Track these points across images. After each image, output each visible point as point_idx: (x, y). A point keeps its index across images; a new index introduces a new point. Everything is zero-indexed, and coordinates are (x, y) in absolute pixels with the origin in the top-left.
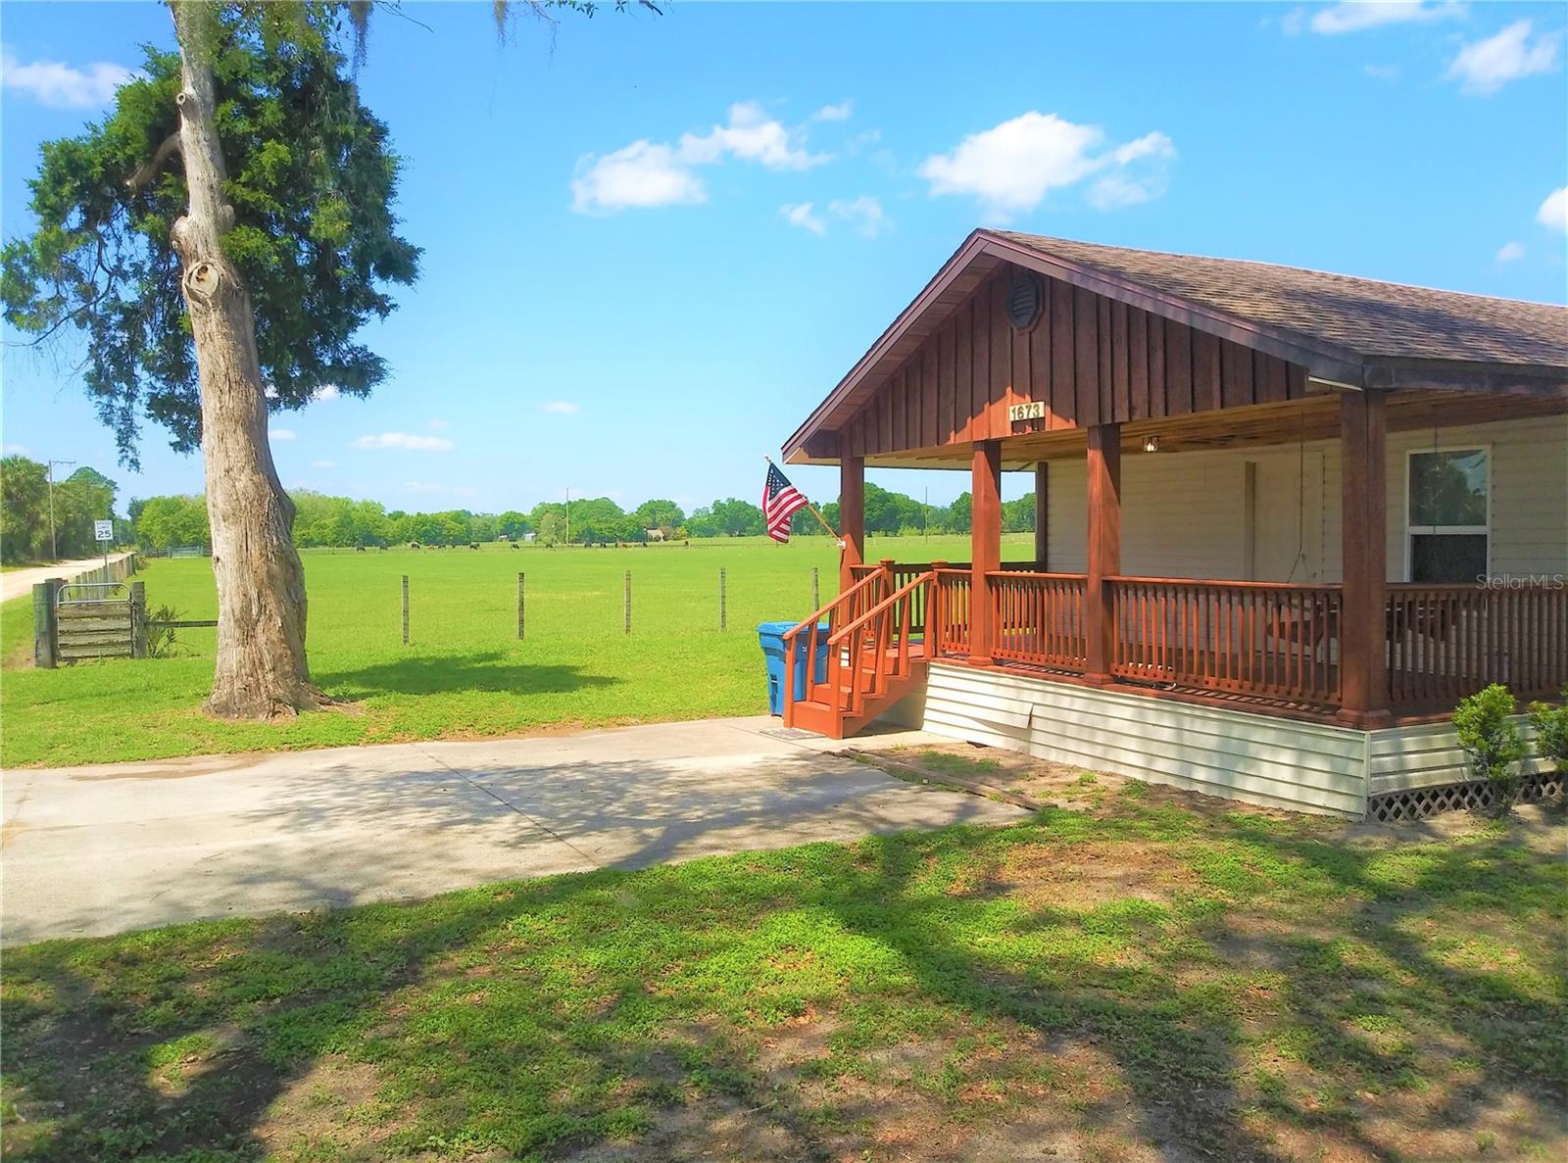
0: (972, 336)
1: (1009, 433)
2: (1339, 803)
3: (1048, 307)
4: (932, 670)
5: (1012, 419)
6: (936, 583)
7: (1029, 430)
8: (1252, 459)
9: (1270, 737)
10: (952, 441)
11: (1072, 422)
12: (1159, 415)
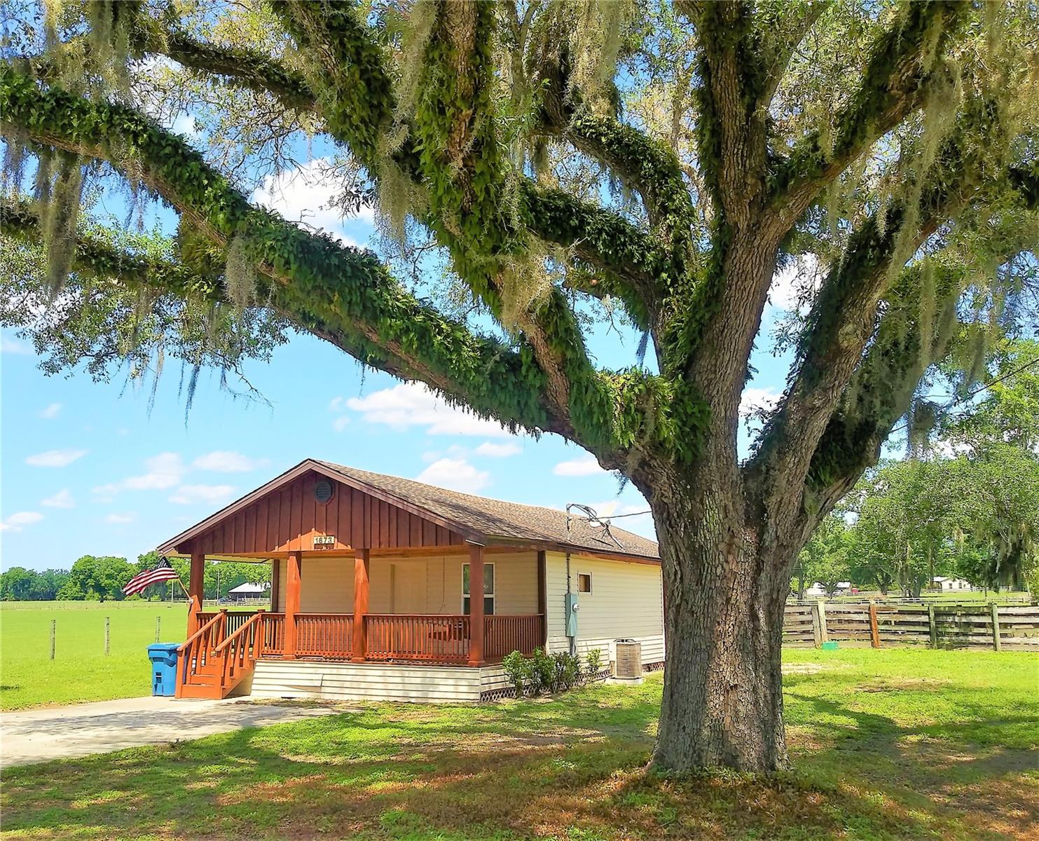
0: (291, 501)
1: (313, 549)
2: (472, 696)
3: (337, 493)
4: (258, 664)
5: (315, 542)
6: (260, 620)
7: (324, 548)
8: (393, 563)
9: (444, 675)
10: (276, 550)
11: (349, 546)
12: (393, 547)
